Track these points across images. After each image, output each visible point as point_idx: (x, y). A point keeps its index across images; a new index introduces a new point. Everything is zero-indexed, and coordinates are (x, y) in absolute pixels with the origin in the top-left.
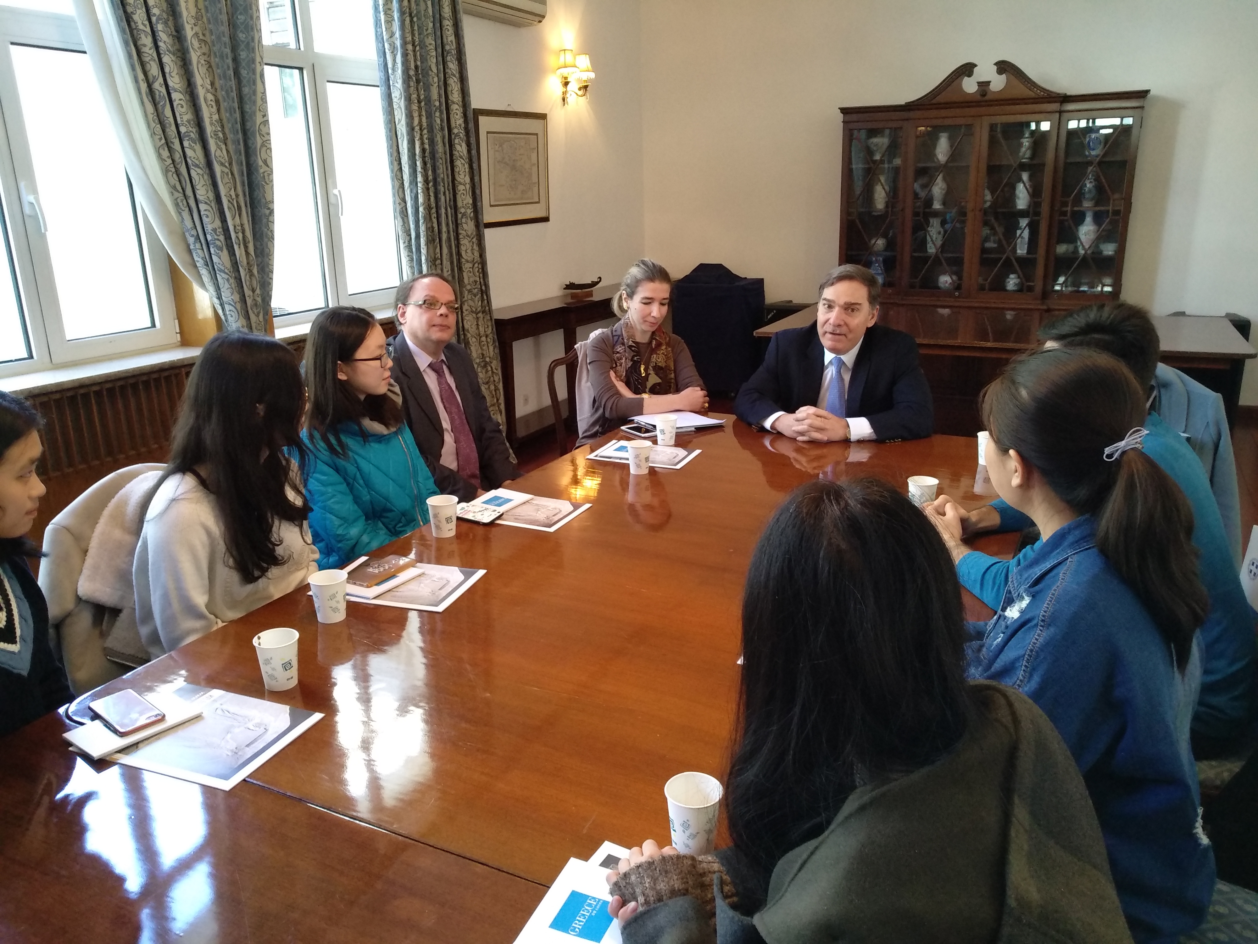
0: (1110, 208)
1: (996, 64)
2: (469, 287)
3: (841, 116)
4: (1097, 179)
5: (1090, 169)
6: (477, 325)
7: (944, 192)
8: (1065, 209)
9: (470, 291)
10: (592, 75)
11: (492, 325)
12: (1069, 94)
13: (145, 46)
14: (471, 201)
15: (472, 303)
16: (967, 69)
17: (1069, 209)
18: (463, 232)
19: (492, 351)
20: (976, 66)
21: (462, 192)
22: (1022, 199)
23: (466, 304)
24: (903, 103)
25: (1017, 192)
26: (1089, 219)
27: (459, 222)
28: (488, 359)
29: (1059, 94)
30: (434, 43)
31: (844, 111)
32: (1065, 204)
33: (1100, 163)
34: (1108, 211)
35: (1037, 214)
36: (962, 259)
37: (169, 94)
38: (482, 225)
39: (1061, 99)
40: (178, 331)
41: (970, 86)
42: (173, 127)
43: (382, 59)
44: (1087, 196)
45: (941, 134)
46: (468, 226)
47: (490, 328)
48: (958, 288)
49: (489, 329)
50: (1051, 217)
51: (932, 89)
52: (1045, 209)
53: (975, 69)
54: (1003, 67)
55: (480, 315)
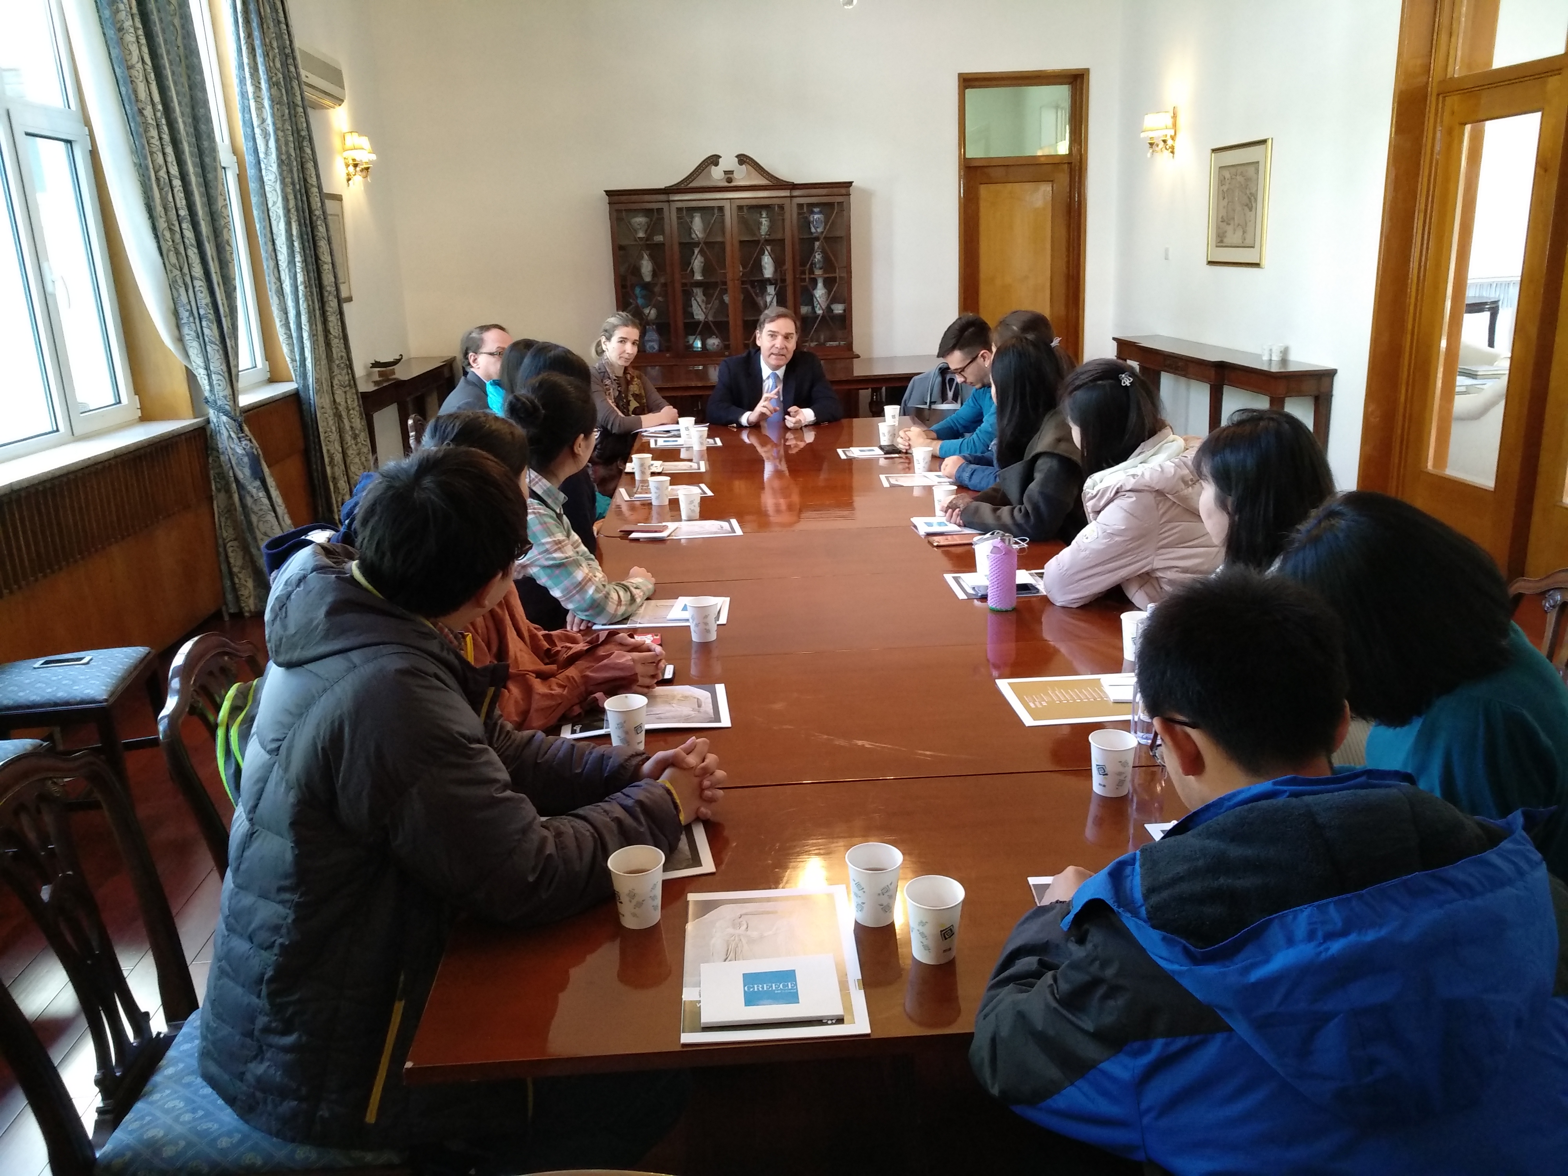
0: (837, 275)
1: (737, 157)
2: (337, 362)
3: (606, 198)
4: (824, 252)
5: (817, 244)
6: (346, 398)
7: (702, 265)
8: (803, 277)
9: (338, 366)
10: (373, 157)
11: (358, 398)
12: (795, 183)
13: (153, 137)
14: (333, 280)
15: (341, 377)
16: (714, 160)
17: (807, 276)
18: (330, 309)
19: (358, 423)
20: (719, 157)
21: (327, 271)
22: (768, 268)
23: (336, 379)
24: (663, 187)
25: (763, 263)
26: (820, 285)
27: (325, 299)
28: (357, 432)
29: (788, 182)
30: (290, 128)
31: (609, 193)
32: (803, 273)
33: (825, 238)
34: (836, 278)
35: (783, 281)
36: (727, 323)
37: (170, 181)
38: (342, 301)
39: (791, 187)
40: (139, 407)
41: (717, 174)
42: (174, 211)
43: (251, 144)
44: (817, 266)
45: (695, 214)
46: (333, 304)
47: (356, 401)
48: (727, 347)
49: (354, 404)
50: (794, 283)
51: (686, 175)
52: (789, 278)
53: (720, 160)
54: (743, 159)
55: (348, 388)
